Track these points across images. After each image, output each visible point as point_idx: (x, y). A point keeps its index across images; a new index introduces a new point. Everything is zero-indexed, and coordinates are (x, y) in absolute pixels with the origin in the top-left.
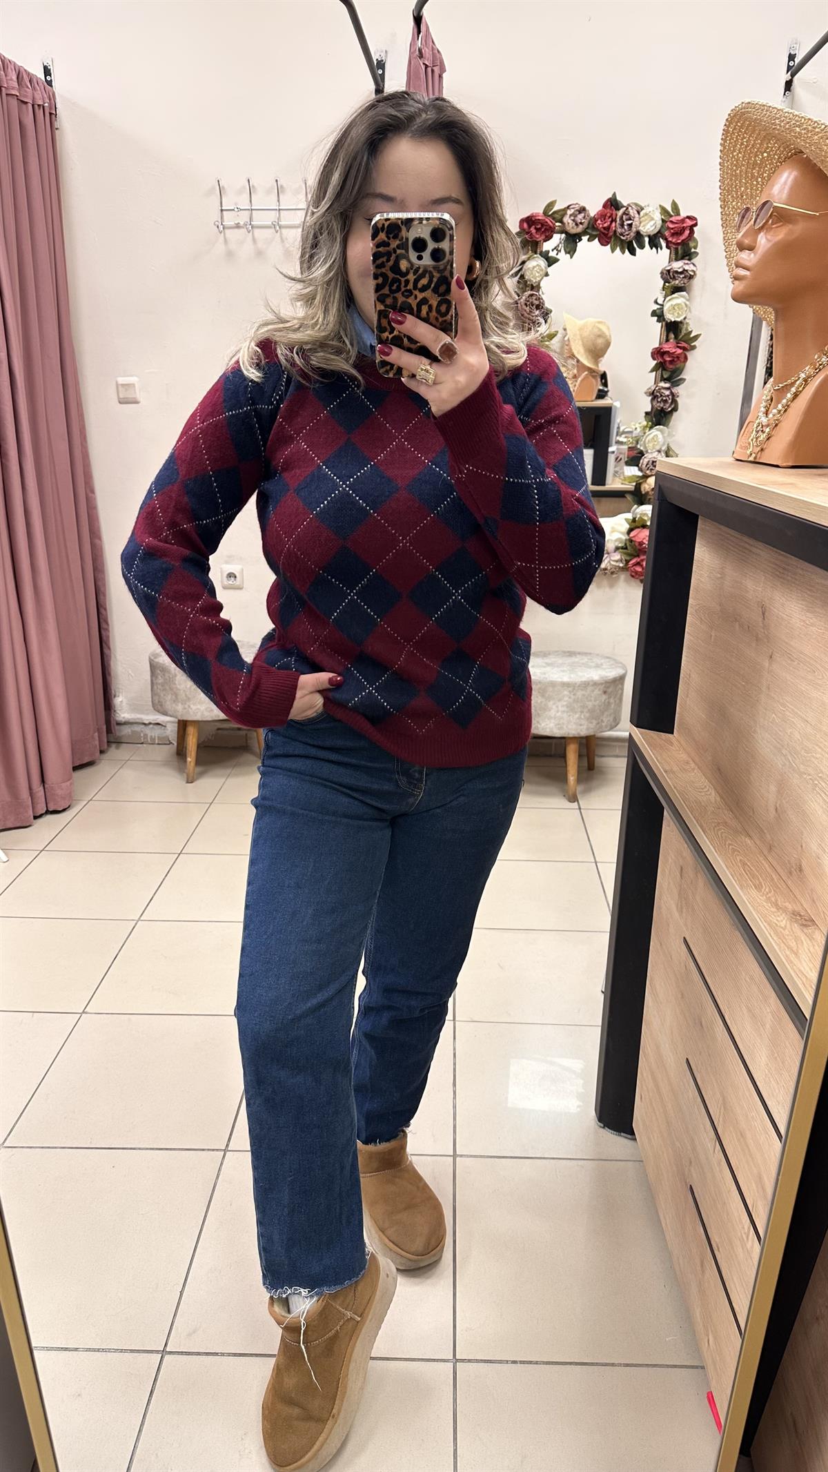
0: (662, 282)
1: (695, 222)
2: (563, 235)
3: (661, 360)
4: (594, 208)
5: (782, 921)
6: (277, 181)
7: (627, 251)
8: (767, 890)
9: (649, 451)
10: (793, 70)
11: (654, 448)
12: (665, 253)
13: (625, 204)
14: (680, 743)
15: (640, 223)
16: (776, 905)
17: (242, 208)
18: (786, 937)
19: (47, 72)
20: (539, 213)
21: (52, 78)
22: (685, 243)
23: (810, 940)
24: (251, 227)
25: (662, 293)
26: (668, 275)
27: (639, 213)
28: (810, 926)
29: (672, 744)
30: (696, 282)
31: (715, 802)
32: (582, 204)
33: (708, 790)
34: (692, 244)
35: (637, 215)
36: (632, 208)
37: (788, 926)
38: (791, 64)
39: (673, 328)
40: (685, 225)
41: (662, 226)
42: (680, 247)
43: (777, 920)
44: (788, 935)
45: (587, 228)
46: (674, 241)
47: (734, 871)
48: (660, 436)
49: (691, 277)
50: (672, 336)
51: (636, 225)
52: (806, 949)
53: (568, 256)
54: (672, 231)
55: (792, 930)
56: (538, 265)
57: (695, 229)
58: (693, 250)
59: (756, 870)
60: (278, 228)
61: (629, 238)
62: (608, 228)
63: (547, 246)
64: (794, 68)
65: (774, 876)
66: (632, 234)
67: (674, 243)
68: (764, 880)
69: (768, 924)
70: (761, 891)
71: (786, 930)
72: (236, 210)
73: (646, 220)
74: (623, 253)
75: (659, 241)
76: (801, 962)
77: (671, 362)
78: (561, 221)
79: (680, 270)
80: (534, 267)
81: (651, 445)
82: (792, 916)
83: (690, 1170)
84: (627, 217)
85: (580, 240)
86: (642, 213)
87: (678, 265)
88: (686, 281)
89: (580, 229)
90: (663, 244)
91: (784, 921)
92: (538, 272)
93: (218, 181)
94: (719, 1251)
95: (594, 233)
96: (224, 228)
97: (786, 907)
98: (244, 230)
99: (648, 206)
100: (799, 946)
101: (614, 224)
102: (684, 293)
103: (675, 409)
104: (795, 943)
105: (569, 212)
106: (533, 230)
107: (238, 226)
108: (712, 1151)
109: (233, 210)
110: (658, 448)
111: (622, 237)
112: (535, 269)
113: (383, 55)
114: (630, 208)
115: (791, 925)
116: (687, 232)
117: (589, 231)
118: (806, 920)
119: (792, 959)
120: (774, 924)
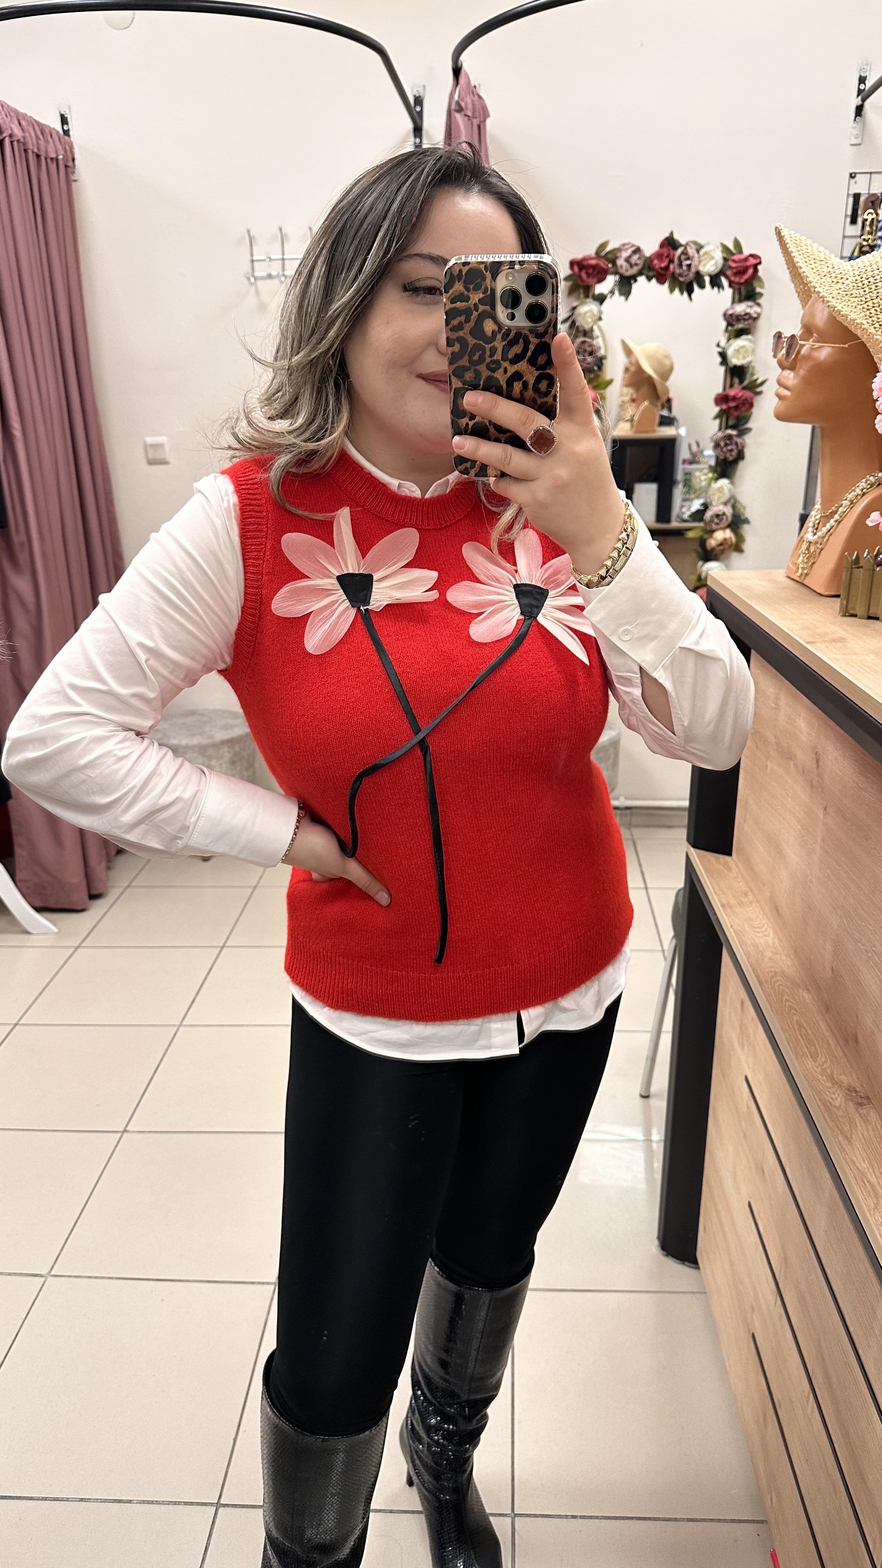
0: (724, 324)
1: (758, 261)
3: (724, 407)
4: (650, 248)
5: (837, 1099)
7: (685, 294)
8: (823, 1060)
9: (714, 503)
10: (864, 95)
11: (719, 499)
12: (728, 293)
13: (683, 242)
14: (738, 867)
15: (700, 262)
16: (831, 1079)
17: (273, 257)
18: (841, 1120)
19: (64, 120)
20: (590, 255)
21: (70, 126)
22: (749, 283)
23: (864, 1122)
24: (284, 277)
25: (724, 335)
26: (731, 320)
27: (698, 251)
28: (865, 1105)
29: (730, 870)
30: (762, 323)
31: (774, 943)
32: (638, 243)
33: (766, 930)
34: (755, 284)
35: (696, 255)
36: (691, 248)
37: (843, 1107)
38: (862, 87)
39: (737, 373)
40: (748, 264)
41: (724, 265)
42: (743, 288)
43: (832, 1098)
44: (841, 1117)
45: (643, 269)
46: (737, 280)
47: (790, 1035)
48: (726, 489)
49: (755, 319)
50: (736, 381)
51: (697, 267)
52: (860, 1134)
53: (623, 298)
54: (735, 270)
55: (846, 1110)
56: (591, 311)
57: (759, 267)
58: (758, 290)
59: (813, 1033)
61: (688, 280)
62: (667, 268)
63: (601, 288)
64: (864, 93)
65: (831, 1042)
66: (691, 275)
67: (735, 283)
68: (820, 1047)
69: (823, 1103)
70: (817, 1061)
71: (841, 1111)
72: (268, 260)
73: (705, 259)
74: (682, 293)
75: (721, 281)
76: (853, 1149)
77: (737, 408)
78: (614, 263)
79: (743, 313)
80: (586, 313)
81: (716, 497)
82: (847, 1091)
83: (752, 1317)
84: (686, 257)
85: (636, 281)
86: (702, 252)
87: (741, 308)
88: (750, 321)
89: (635, 270)
90: (725, 282)
91: (839, 1100)
92: (591, 318)
93: (248, 230)
95: (651, 274)
96: (255, 279)
97: (841, 1081)
98: (276, 281)
99: (708, 244)
100: (853, 1131)
101: (672, 264)
102: (749, 337)
103: (741, 458)
104: (848, 1126)
105: (624, 253)
106: (584, 272)
107: (269, 277)
109: (265, 260)
110: (723, 500)
111: (682, 279)
112: (588, 314)
113: (421, 93)
114: (688, 248)
115: (846, 1104)
116: (751, 272)
117: (645, 271)
118: (861, 1097)
119: (845, 1146)
120: (828, 1103)
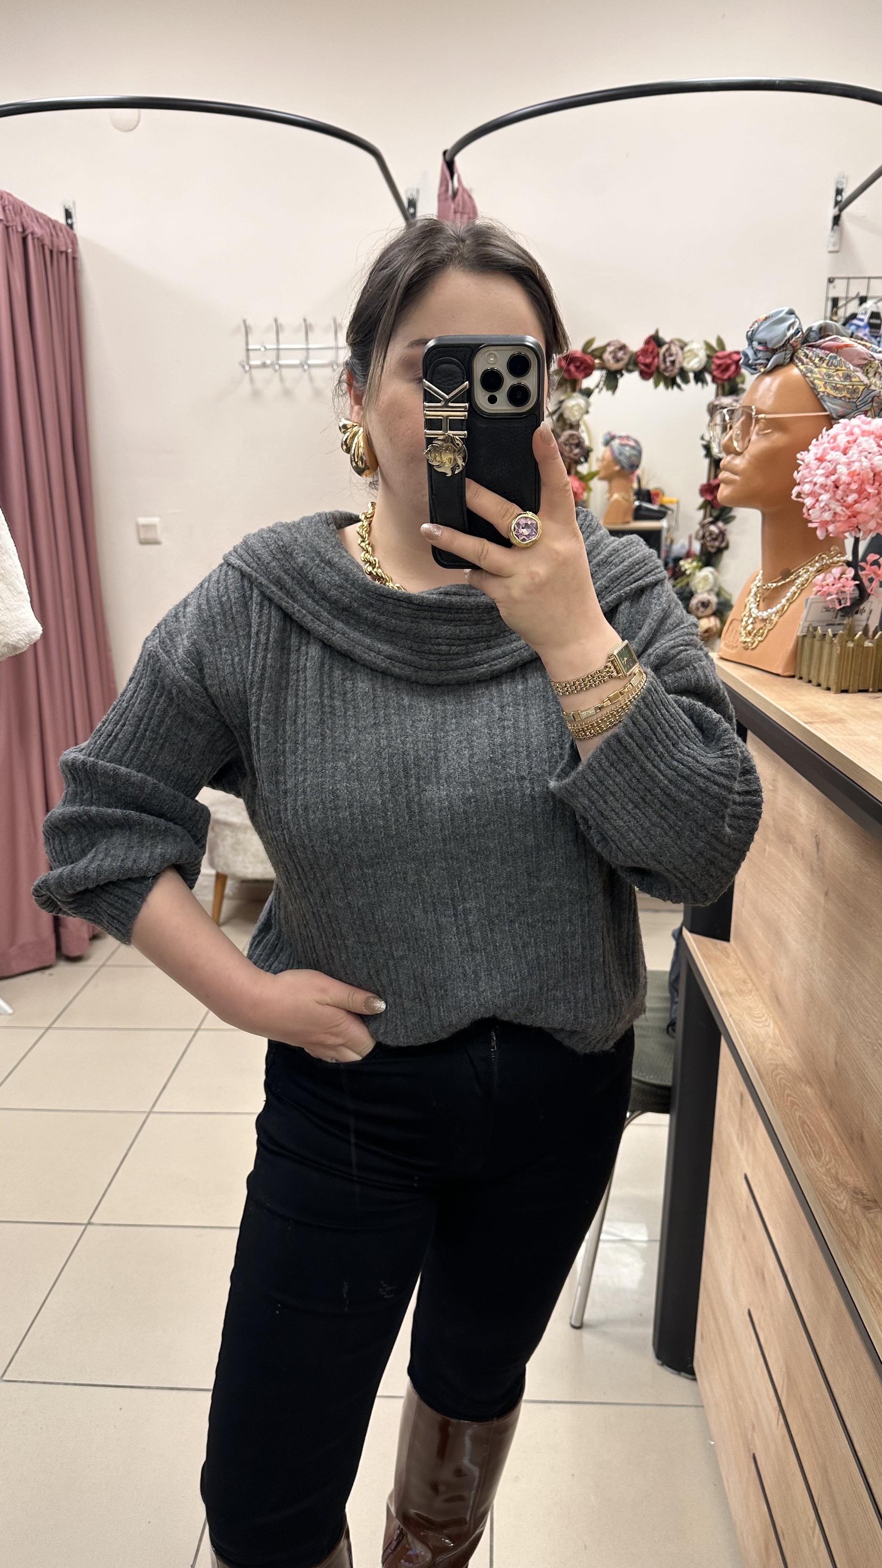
2: (604, 372)
3: (709, 498)
4: (636, 345)
5: (842, 1202)
6: (305, 320)
7: (670, 388)
8: (827, 1159)
9: (699, 591)
10: (841, 206)
11: (703, 588)
12: (711, 388)
13: (667, 339)
14: (736, 953)
15: (684, 358)
16: (836, 1179)
17: (268, 347)
18: (847, 1225)
19: (68, 214)
20: (576, 352)
21: (74, 220)
22: (732, 379)
23: (873, 1228)
24: (277, 366)
27: (682, 349)
28: (872, 1209)
29: (727, 955)
31: (774, 1034)
32: (624, 341)
33: (766, 1020)
34: (739, 380)
35: (680, 352)
36: (675, 344)
37: (849, 1210)
38: (839, 198)
40: (730, 361)
41: (707, 362)
42: (726, 384)
43: (837, 1201)
44: (848, 1222)
45: (628, 364)
46: (720, 375)
47: (792, 1132)
48: (711, 577)
51: (681, 363)
52: (867, 1240)
53: (610, 393)
54: (718, 367)
55: (853, 1215)
56: (578, 405)
59: (816, 1130)
60: (306, 367)
61: (672, 375)
62: (652, 364)
63: (587, 383)
64: (841, 204)
65: (835, 1139)
66: (676, 371)
67: (719, 379)
68: (824, 1145)
69: (828, 1206)
70: (821, 1160)
71: (847, 1215)
72: (263, 349)
73: (689, 356)
74: (667, 387)
75: (704, 376)
76: (861, 1257)
78: (601, 358)
80: (573, 406)
81: (701, 586)
82: (852, 1193)
83: (752, 1436)
84: (671, 353)
85: (622, 375)
86: (686, 349)
89: (621, 365)
90: (708, 377)
91: (844, 1202)
92: (579, 412)
93: (244, 321)
94: (784, 1538)
95: (637, 369)
96: (250, 367)
97: (847, 1182)
98: (269, 371)
99: (692, 342)
100: (861, 1238)
101: (656, 360)
103: (727, 547)
104: (856, 1233)
105: (610, 349)
106: (572, 368)
107: (264, 365)
108: (775, 1422)
109: (259, 350)
110: (708, 588)
111: (667, 374)
112: (576, 408)
113: (415, 193)
114: (673, 344)
115: (852, 1207)
116: (733, 368)
117: (631, 367)
118: (868, 1201)
119: (852, 1254)
120: (833, 1206)
